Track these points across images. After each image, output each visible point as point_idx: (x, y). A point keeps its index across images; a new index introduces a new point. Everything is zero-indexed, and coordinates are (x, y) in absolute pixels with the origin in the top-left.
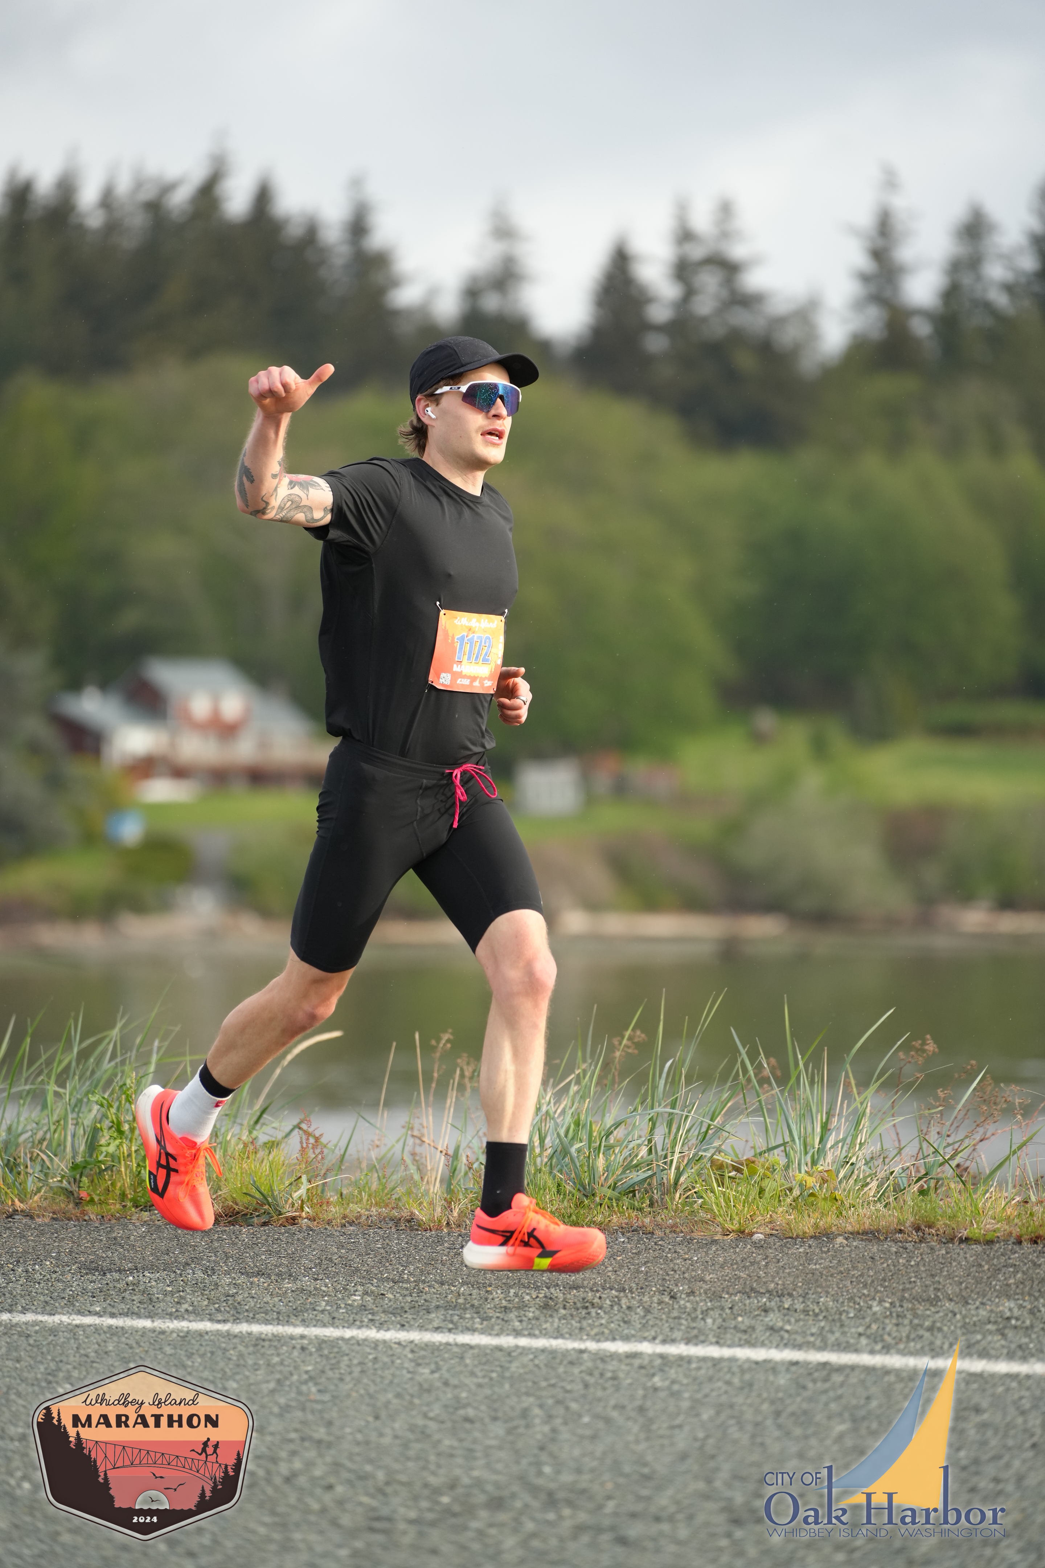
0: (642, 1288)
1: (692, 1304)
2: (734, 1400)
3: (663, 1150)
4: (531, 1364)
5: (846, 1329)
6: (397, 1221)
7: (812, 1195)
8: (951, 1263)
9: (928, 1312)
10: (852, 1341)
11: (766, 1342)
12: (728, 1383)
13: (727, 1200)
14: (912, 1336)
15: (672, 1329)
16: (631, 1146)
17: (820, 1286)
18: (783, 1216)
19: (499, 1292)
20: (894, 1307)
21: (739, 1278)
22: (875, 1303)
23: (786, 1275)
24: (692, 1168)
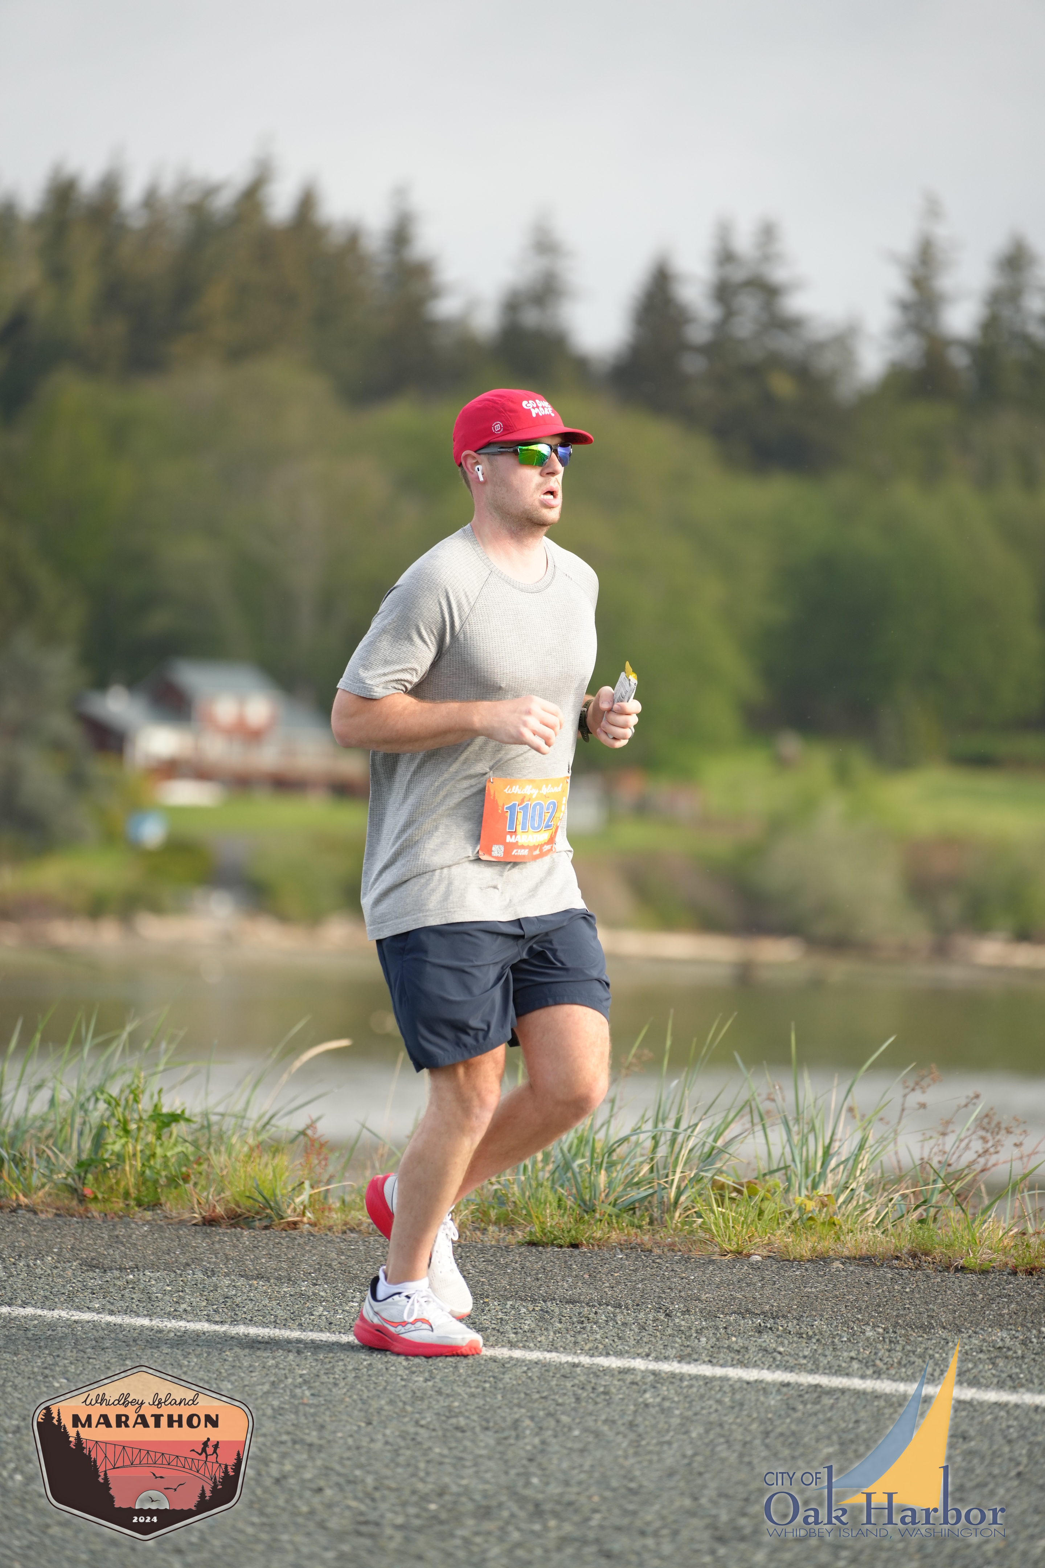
0: (638, 1305)
1: (687, 1322)
2: (725, 1419)
3: (665, 1168)
4: (524, 1375)
5: (839, 1353)
7: (811, 1219)
8: (945, 1292)
9: (920, 1339)
10: (844, 1365)
11: (759, 1362)
12: (719, 1402)
13: (726, 1221)
14: (904, 1362)
15: (665, 1347)
16: (633, 1164)
17: (815, 1309)
18: (782, 1238)
19: (496, 1303)
20: (888, 1332)
21: (735, 1298)
22: (868, 1328)
23: (781, 1297)
24: (693, 1188)
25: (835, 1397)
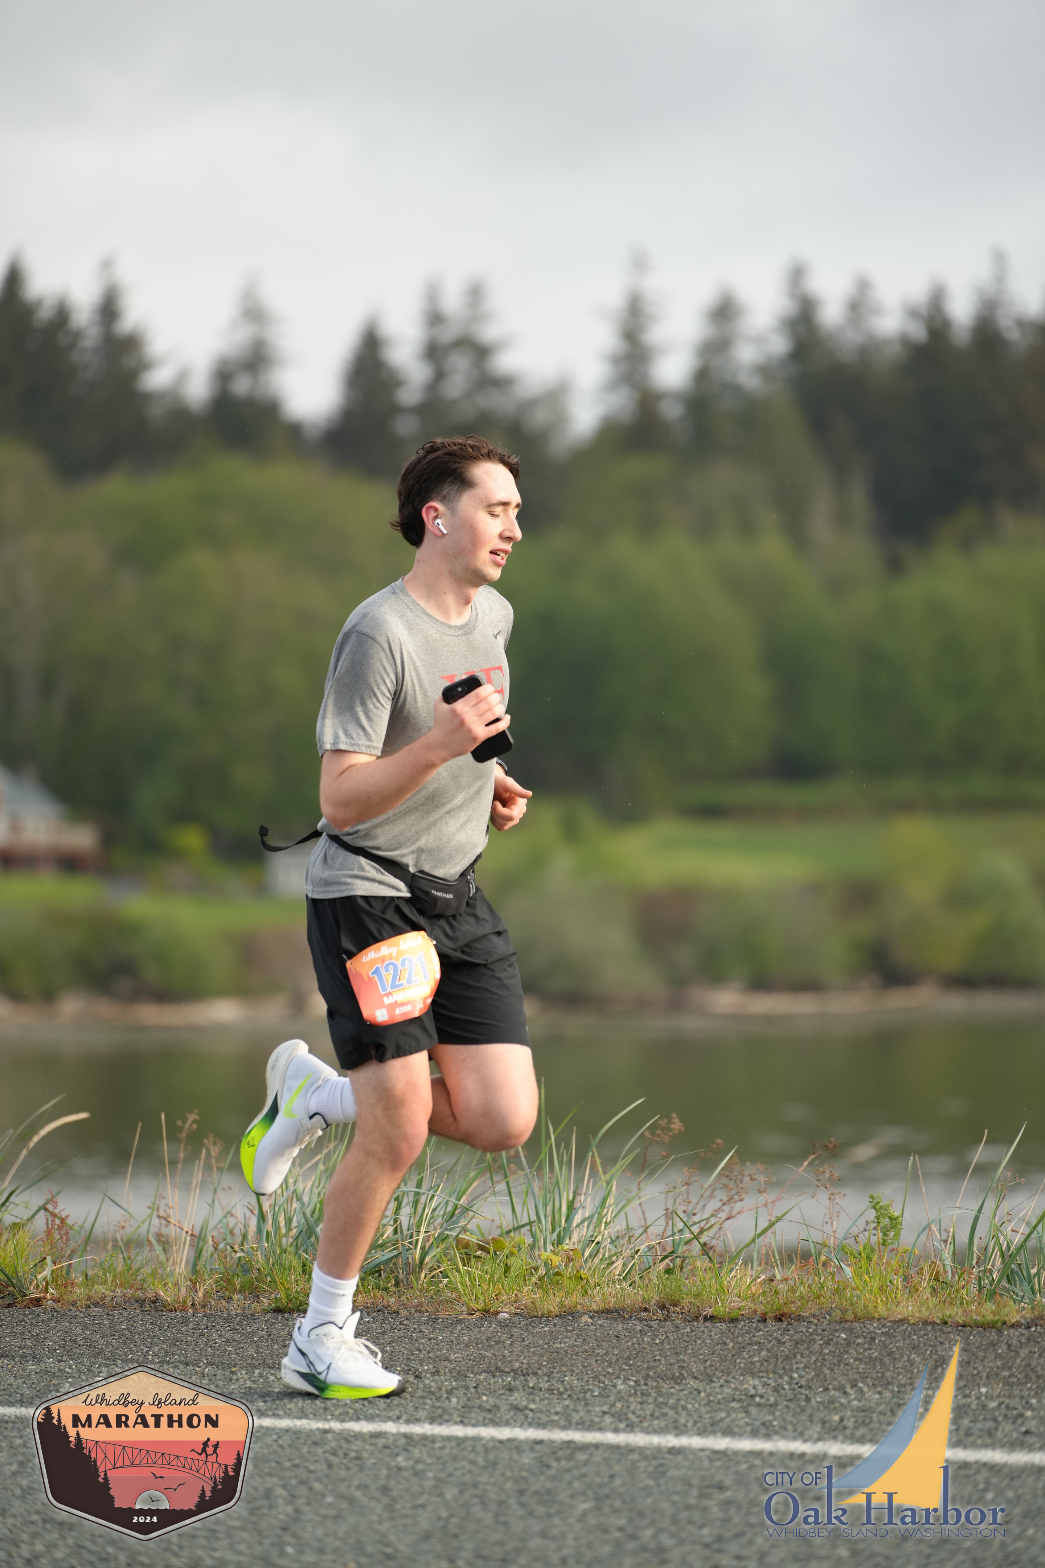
1: (436, 1383)
2: (478, 1479)
3: (408, 1230)
4: (275, 1443)
5: (591, 1408)
6: (141, 1302)
7: (558, 1274)
8: (695, 1341)
9: (673, 1390)
10: (596, 1419)
11: (511, 1421)
12: (472, 1462)
13: (472, 1279)
14: (656, 1414)
15: (416, 1408)
17: (565, 1365)
18: (528, 1295)
19: (244, 1372)
20: (639, 1385)
21: (484, 1357)
22: (619, 1382)
23: (531, 1354)
24: (437, 1247)
25: (589, 1452)
